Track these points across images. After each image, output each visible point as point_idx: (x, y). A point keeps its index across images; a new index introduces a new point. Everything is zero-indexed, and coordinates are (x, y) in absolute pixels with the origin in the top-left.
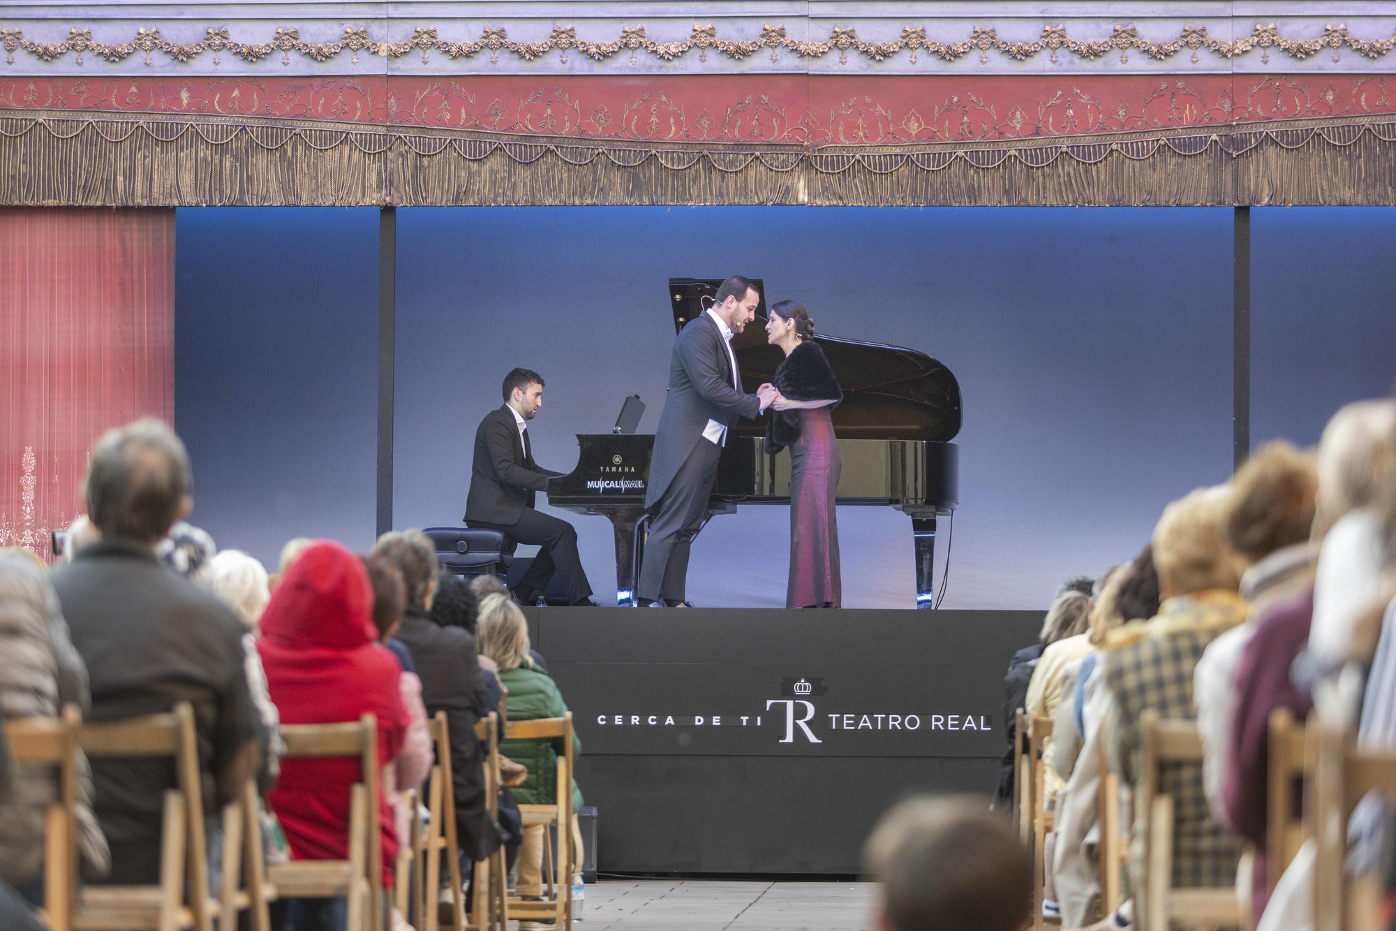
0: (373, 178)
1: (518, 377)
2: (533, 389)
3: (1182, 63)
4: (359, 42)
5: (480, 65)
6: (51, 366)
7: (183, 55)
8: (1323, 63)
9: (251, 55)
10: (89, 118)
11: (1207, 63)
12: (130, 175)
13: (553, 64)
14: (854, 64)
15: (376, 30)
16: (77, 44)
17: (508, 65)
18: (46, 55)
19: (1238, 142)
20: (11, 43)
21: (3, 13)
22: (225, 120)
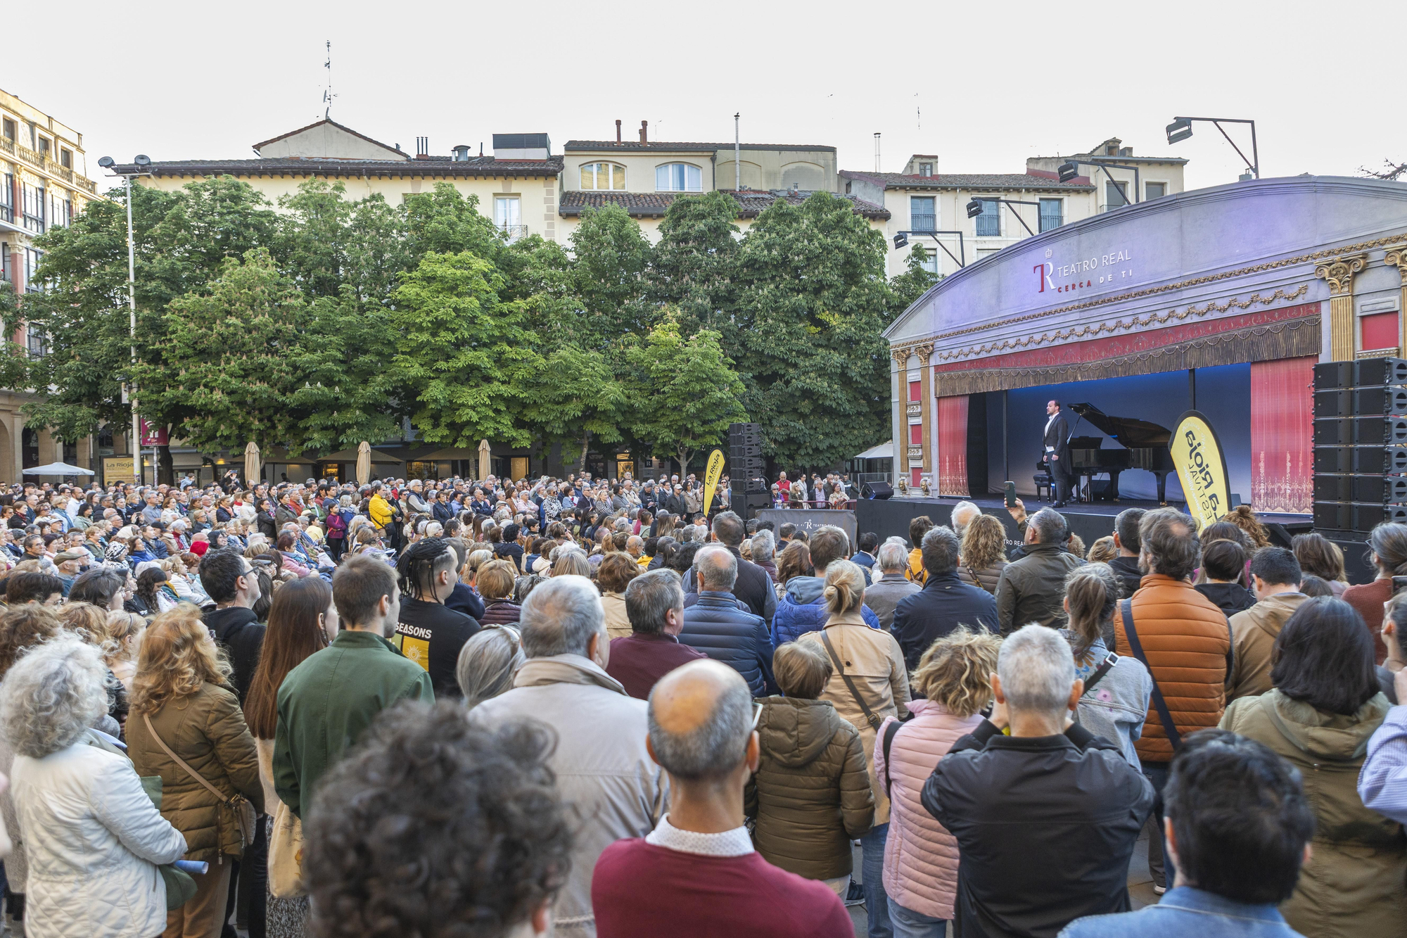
3: (1169, 323)
8: (1209, 316)
14: (1090, 337)
18: (945, 358)
19: (1185, 348)
20: (940, 356)
21: (939, 349)
22: (973, 371)
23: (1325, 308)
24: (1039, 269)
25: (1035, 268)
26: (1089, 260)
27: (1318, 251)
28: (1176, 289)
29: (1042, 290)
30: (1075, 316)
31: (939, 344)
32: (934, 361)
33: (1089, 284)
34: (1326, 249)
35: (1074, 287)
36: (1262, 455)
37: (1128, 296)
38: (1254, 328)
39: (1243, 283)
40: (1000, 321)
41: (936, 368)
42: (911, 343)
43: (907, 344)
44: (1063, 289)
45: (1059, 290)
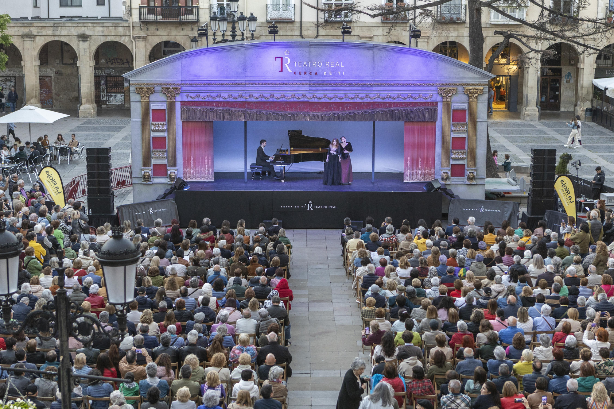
0: (243, 117)
1: (262, 141)
2: (265, 143)
3: (365, 100)
4: (241, 96)
5: (259, 100)
6: (190, 144)
7: (214, 98)
8: (387, 100)
9: (225, 98)
10: (200, 108)
11: (369, 100)
12: (206, 116)
13: (271, 100)
14: (316, 100)
15: (244, 94)
16: (198, 96)
17: (264, 100)
18: (193, 98)
19: (374, 112)
20: (188, 96)
21: (186, 91)
22: (221, 108)
23: (439, 104)
24: (279, 60)
25: (276, 58)
26: (317, 62)
27: (438, 83)
28: (371, 86)
29: (282, 71)
30: (306, 88)
31: (185, 88)
32: (179, 98)
33: (316, 74)
34: (441, 82)
35: (305, 73)
36: (409, 159)
37: (342, 83)
38: (409, 108)
39: (404, 89)
40: (247, 82)
41: (183, 103)
42: (156, 84)
43: (151, 84)
44: (298, 73)
45: (295, 73)
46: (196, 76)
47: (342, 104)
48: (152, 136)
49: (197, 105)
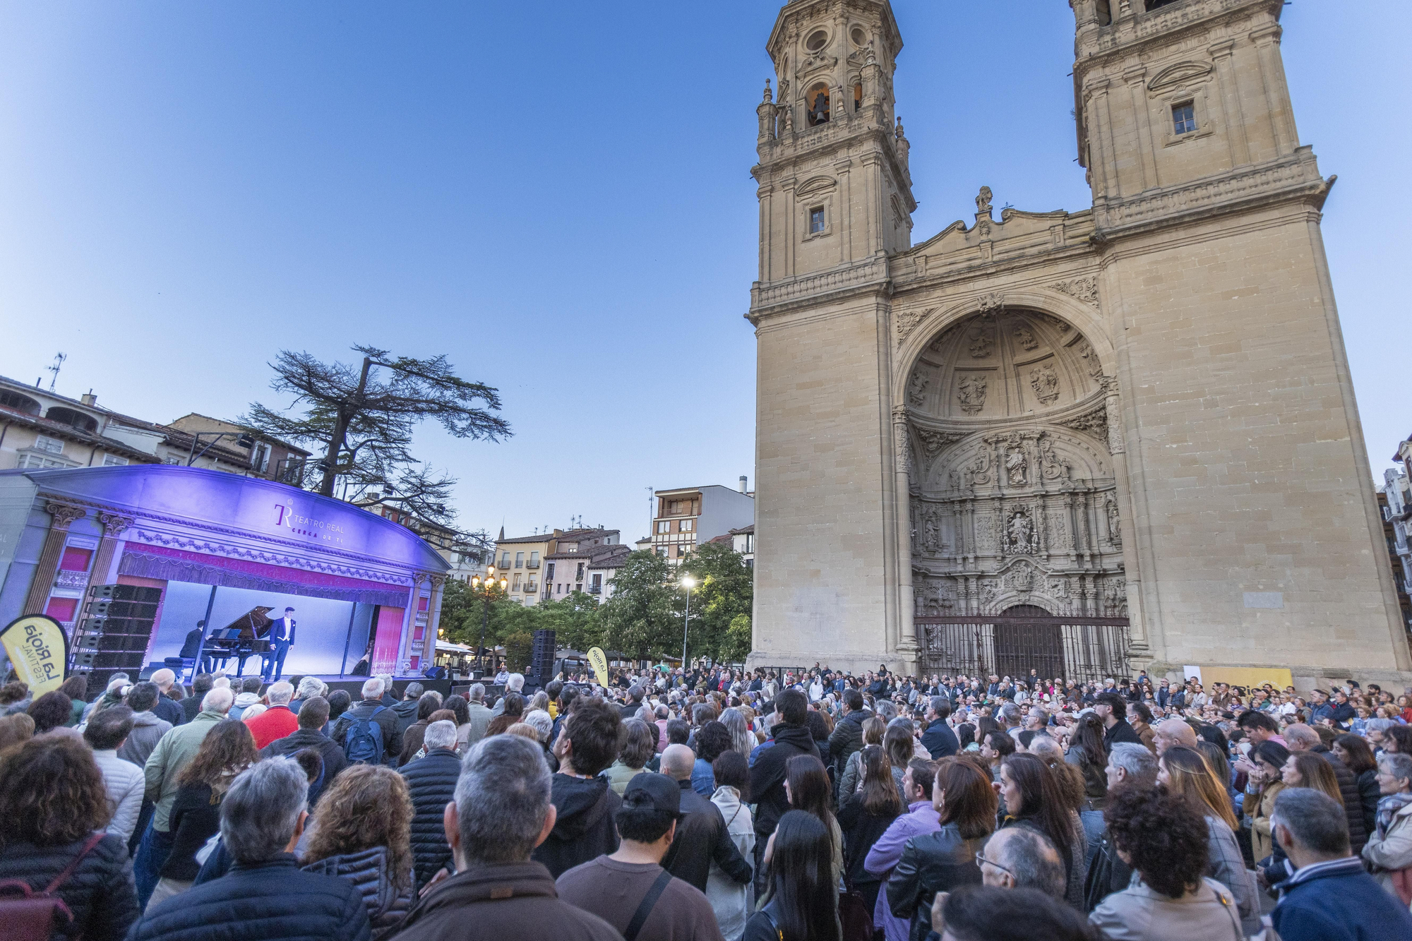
4: (222, 548)
9: (198, 547)
16: (158, 538)
18: (148, 538)
20: (141, 534)
21: (140, 527)
22: (189, 562)
23: (411, 590)
24: (279, 509)
25: (276, 505)
26: (319, 521)
28: (363, 560)
29: (279, 524)
30: (302, 552)
32: (125, 535)
33: (316, 535)
36: (378, 648)
37: (338, 552)
39: (388, 569)
40: (235, 530)
41: (129, 544)
42: (90, 504)
43: (81, 502)
44: (296, 531)
45: (293, 530)
46: (162, 505)
47: (332, 578)
48: (52, 595)
49: (153, 552)
